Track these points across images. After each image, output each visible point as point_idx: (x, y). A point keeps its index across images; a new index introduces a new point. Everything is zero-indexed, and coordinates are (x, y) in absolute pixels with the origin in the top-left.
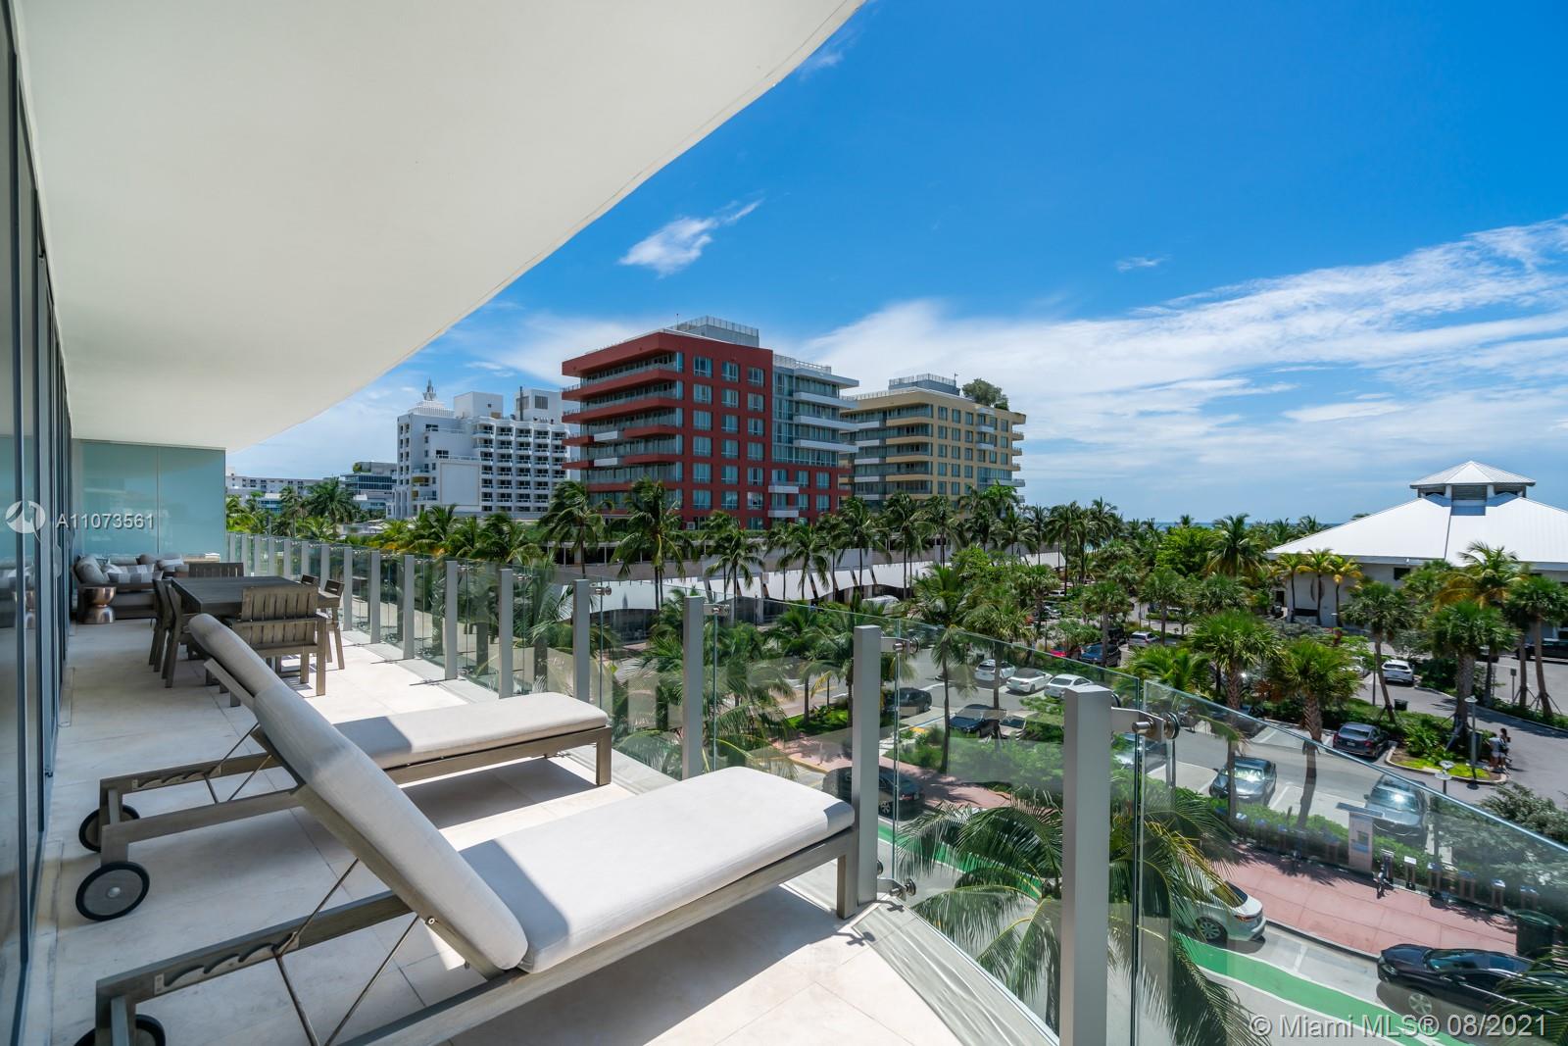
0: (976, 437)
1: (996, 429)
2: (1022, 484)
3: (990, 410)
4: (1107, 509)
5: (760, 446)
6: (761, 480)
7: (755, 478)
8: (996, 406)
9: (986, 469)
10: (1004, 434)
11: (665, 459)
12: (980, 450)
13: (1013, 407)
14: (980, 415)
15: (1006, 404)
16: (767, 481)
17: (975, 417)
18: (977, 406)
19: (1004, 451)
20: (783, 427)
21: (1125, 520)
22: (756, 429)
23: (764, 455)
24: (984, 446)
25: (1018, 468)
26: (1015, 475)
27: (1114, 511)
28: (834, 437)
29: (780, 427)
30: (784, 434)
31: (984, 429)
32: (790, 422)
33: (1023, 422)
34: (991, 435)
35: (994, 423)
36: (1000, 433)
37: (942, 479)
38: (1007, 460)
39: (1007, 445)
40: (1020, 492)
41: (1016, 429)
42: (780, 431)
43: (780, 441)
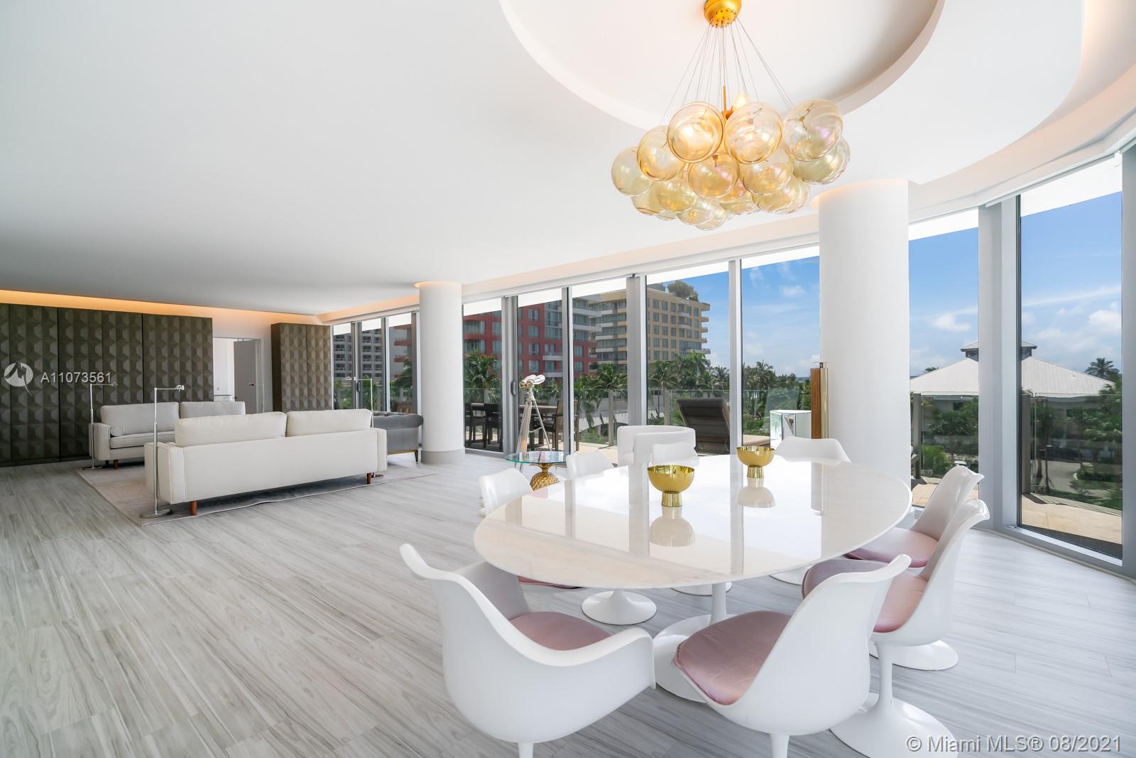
0: (677, 320)
1: (690, 314)
2: (709, 352)
3: (686, 301)
4: (766, 368)
5: (536, 329)
6: (538, 351)
7: (534, 350)
8: (690, 298)
9: (685, 342)
10: (696, 317)
11: (474, 338)
12: (680, 329)
13: (701, 300)
14: (680, 305)
15: (697, 297)
16: (542, 353)
17: (677, 307)
18: (678, 299)
19: (697, 330)
20: (552, 314)
21: (777, 375)
22: (533, 316)
23: (539, 334)
24: (683, 326)
25: (705, 341)
26: (704, 346)
27: (771, 370)
28: (585, 322)
29: (549, 314)
30: (552, 319)
31: (683, 314)
32: (555, 311)
33: (708, 309)
34: (687, 318)
35: (689, 310)
36: (693, 317)
37: (657, 349)
38: (698, 335)
39: (698, 326)
40: (708, 357)
41: (704, 314)
42: (549, 318)
43: (549, 324)
